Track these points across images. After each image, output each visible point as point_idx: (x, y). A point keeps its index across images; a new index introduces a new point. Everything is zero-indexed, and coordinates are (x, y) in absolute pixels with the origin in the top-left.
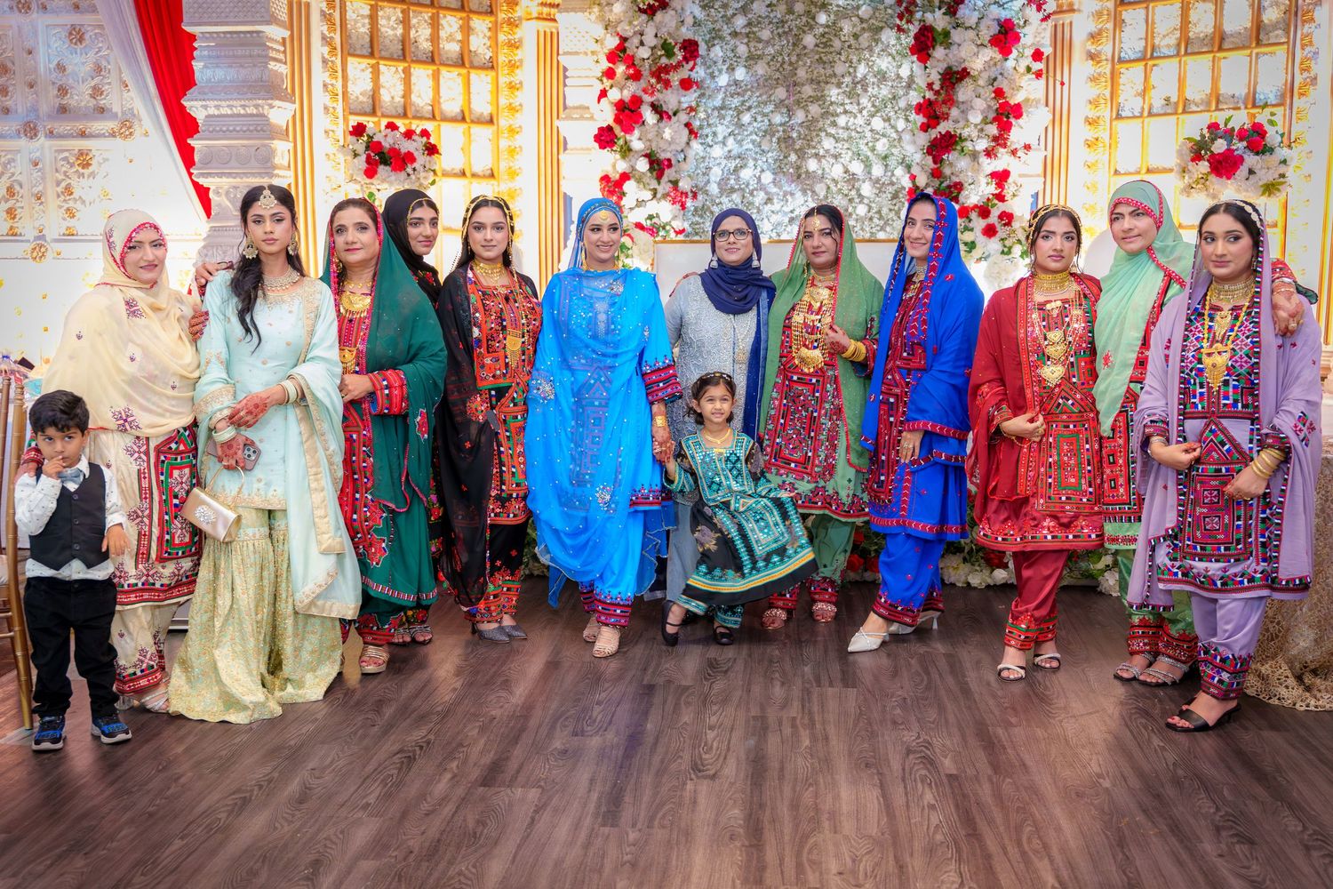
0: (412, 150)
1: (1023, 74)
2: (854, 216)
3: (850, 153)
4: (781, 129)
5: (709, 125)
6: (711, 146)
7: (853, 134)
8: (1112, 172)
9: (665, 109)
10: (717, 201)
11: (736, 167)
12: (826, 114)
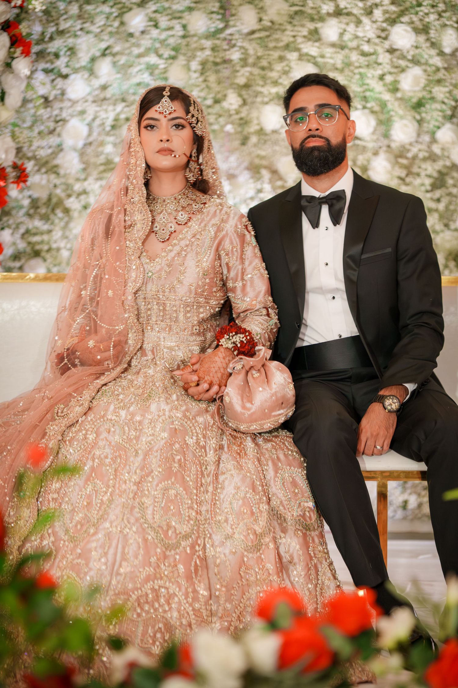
4: (208, 44)
5: (61, 33)
6: (66, 77)
7: (354, 57)
10: (77, 187)
11: (116, 120)
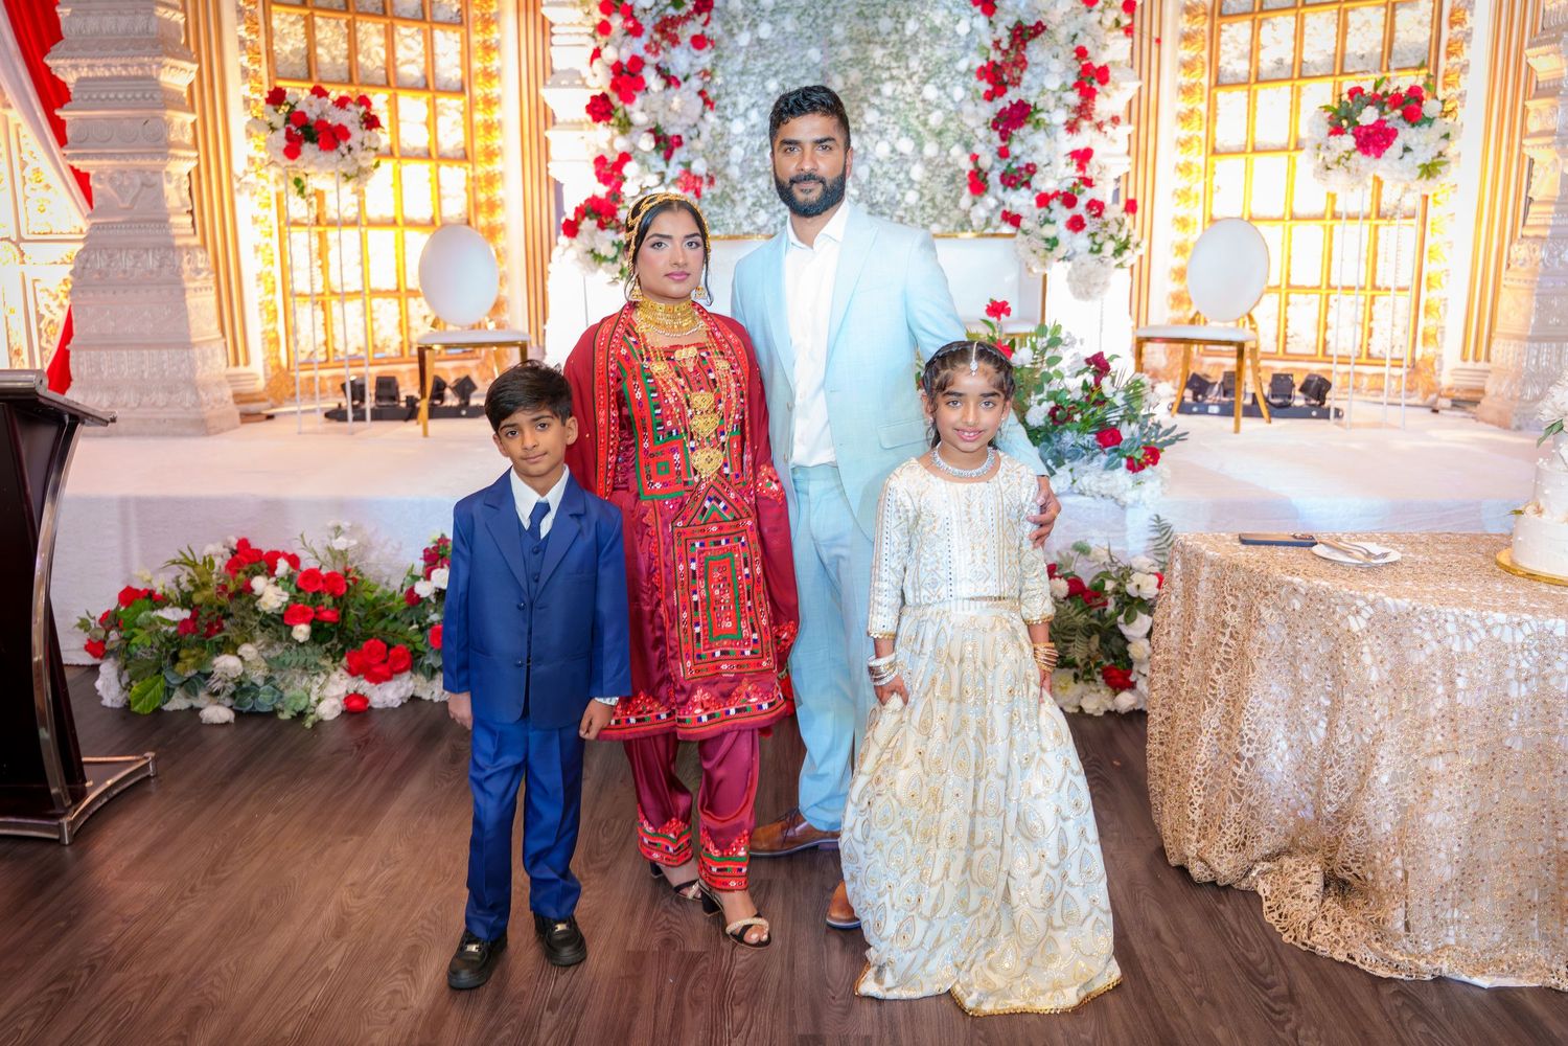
0: (345, 123)
1: (1110, 30)
2: (903, 205)
3: (898, 128)
5: (727, 94)
7: (901, 105)
8: (1210, 151)
9: (673, 72)
10: (739, 187)
11: (761, 146)
12: (868, 81)
